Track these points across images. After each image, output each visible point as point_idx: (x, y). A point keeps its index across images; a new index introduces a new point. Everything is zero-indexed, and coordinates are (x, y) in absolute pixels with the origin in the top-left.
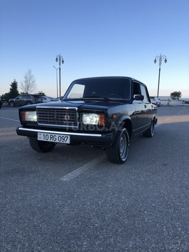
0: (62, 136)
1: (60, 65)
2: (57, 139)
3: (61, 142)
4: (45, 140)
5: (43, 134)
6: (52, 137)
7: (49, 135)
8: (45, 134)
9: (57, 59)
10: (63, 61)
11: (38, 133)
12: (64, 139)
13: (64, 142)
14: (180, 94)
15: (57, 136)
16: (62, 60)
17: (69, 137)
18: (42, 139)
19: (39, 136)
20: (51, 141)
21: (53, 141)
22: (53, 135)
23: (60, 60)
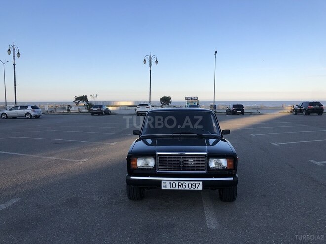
0: (192, 183)
1: (14, 59)
2: (187, 187)
3: (192, 189)
4: (172, 188)
5: (168, 182)
6: (180, 184)
7: (177, 183)
8: (172, 182)
9: (9, 50)
10: (19, 54)
11: (163, 182)
12: (195, 186)
13: (196, 189)
14: (170, 98)
15: (187, 183)
16: (17, 53)
17: (201, 183)
18: (168, 188)
19: (163, 184)
20: (180, 189)
21: (182, 189)
22: (182, 182)
23: (14, 52)
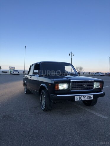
0: (89, 96)
2: (87, 98)
3: (89, 99)
4: (80, 100)
5: (78, 97)
6: (84, 97)
7: (82, 96)
8: (80, 96)
11: (76, 97)
13: (91, 99)
14: (1, 67)
15: (87, 96)
17: (93, 96)
19: (76, 98)
20: (84, 100)
22: (85, 96)
